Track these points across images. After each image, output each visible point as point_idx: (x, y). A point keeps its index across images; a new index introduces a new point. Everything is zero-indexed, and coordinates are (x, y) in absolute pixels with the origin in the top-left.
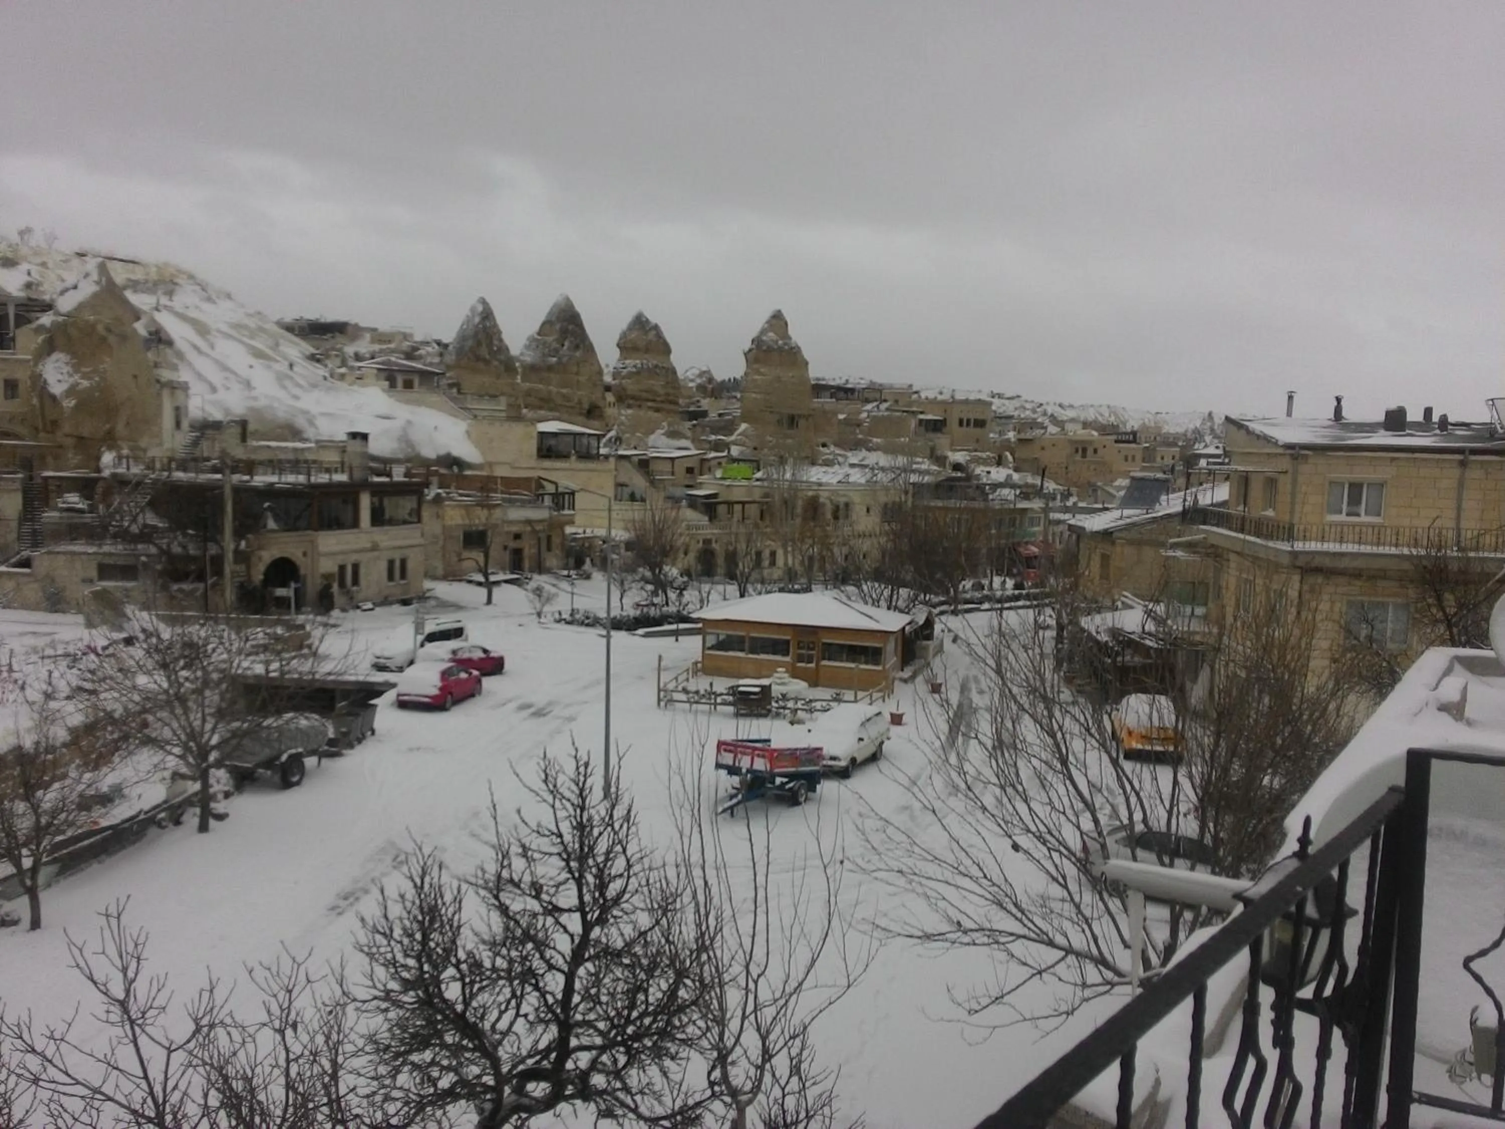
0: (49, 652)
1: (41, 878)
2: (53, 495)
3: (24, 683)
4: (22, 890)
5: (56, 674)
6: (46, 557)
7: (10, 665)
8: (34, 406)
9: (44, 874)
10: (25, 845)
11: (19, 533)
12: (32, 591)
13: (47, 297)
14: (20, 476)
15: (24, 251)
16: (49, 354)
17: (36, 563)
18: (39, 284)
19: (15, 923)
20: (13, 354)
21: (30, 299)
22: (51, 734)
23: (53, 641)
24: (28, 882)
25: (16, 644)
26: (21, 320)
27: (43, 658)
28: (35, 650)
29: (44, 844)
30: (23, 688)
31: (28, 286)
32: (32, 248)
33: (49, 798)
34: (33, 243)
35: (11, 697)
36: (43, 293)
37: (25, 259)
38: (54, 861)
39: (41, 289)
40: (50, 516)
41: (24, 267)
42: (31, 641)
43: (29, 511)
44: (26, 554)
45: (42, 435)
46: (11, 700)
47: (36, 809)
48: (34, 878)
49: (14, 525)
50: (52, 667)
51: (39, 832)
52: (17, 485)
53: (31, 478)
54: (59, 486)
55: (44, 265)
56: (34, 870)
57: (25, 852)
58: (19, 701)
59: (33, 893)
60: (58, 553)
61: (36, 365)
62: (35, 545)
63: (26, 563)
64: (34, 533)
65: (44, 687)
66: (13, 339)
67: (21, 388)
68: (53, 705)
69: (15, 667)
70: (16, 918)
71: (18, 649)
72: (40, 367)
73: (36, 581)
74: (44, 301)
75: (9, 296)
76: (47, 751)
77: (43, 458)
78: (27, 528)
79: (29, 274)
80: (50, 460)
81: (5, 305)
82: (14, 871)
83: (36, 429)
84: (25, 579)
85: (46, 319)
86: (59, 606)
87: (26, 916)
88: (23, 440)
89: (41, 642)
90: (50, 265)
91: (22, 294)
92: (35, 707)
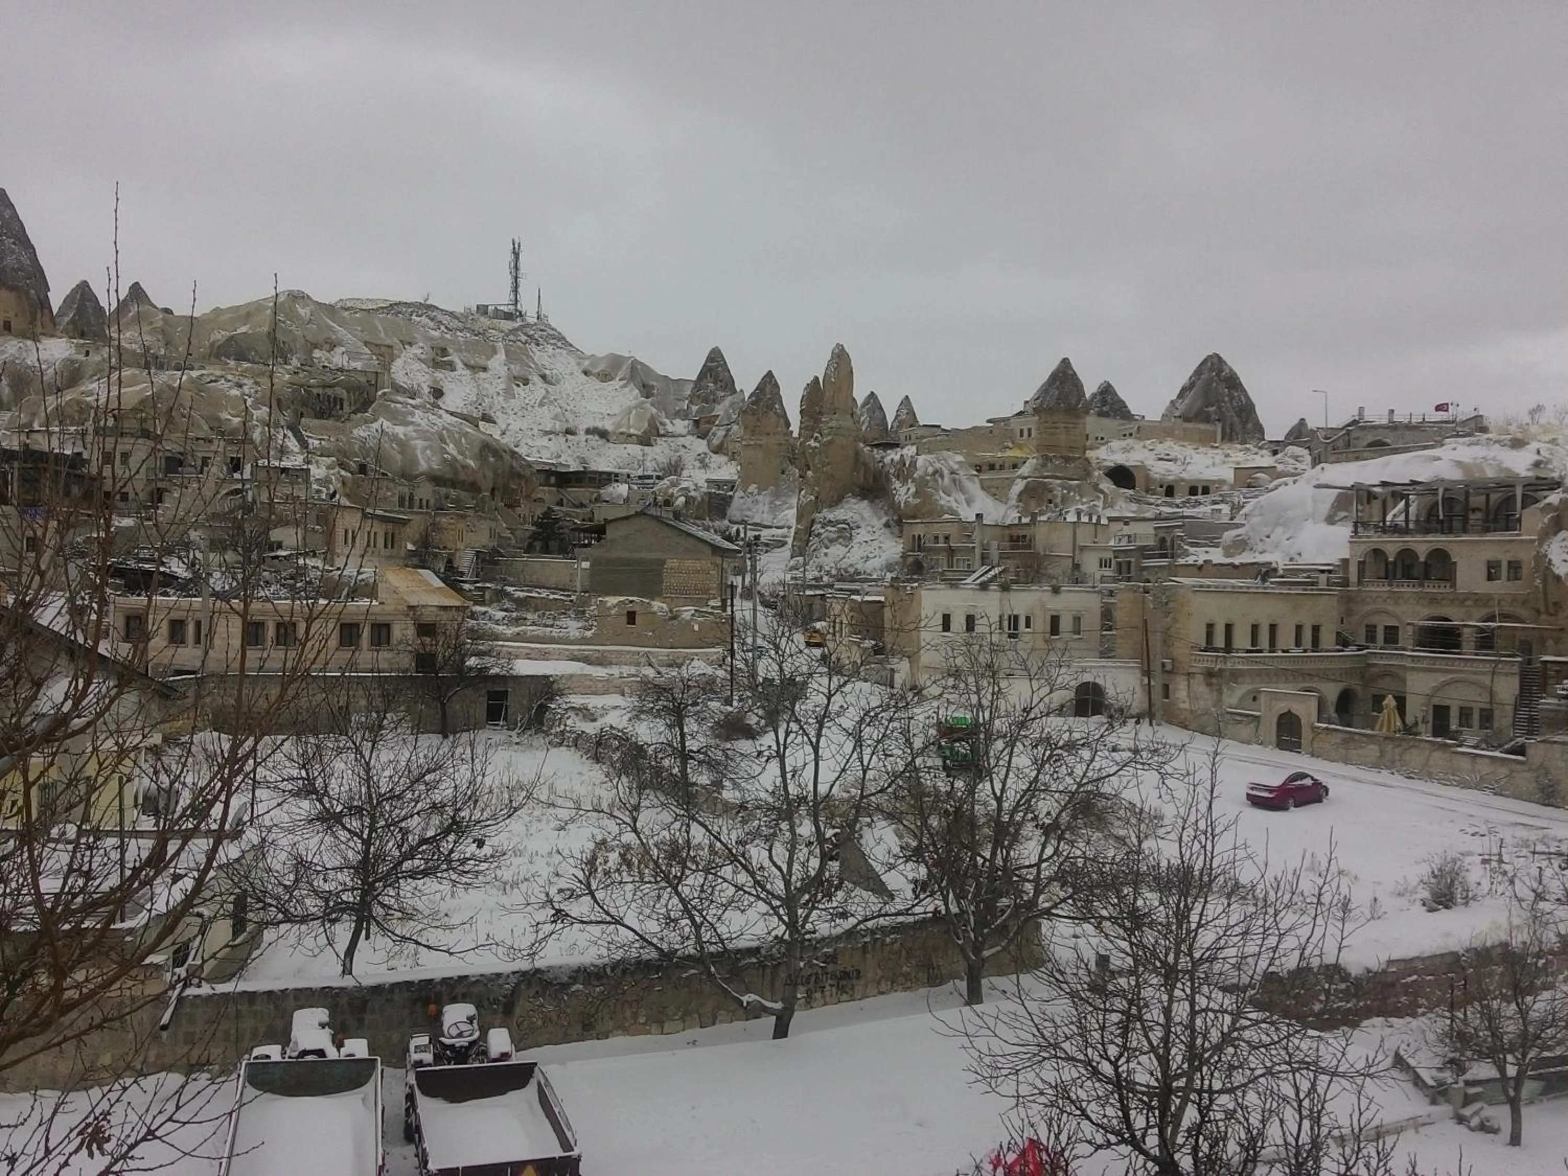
0: (1540, 848)
1: (1525, 1093)
2: (1551, 681)
3: (1515, 875)
4: (1503, 1098)
5: (1548, 873)
6: (1542, 746)
7: (1500, 855)
8: (1537, 587)
9: (1529, 1088)
10: (1511, 1051)
11: (1514, 718)
12: (1525, 780)
13: (1556, 475)
14: (1519, 659)
15: (1533, 429)
16: (1555, 534)
17: (1530, 752)
18: (1548, 462)
19: (1495, 1131)
20: (1517, 535)
21: (1538, 478)
22: (1544, 939)
23: (1544, 836)
24: (1512, 1093)
25: (1507, 834)
26: (1528, 501)
27: (1534, 853)
28: (1525, 844)
29: (1530, 1056)
30: (1512, 882)
31: (1537, 464)
32: (1542, 426)
33: (1540, 1005)
34: (1543, 421)
35: (1500, 889)
36: (1553, 471)
37: (1534, 438)
38: (1539, 1077)
39: (1550, 466)
40: (1548, 702)
41: (1534, 445)
42: (1521, 833)
43: (1526, 695)
44: (1520, 740)
45: (1543, 617)
46: (1500, 891)
47: (1523, 1013)
48: (1517, 1089)
49: (1510, 709)
50: (1544, 864)
51: (1525, 1041)
52: (1516, 669)
53: (1529, 662)
54: (1558, 672)
55: (1553, 441)
56: (1518, 1081)
57: (1510, 1058)
58: (1507, 894)
59: (1515, 1105)
60: (1555, 742)
61: (1540, 545)
62: (1530, 733)
63: (1520, 750)
64: (1531, 720)
65: (1535, 885)
66: (1519, 520)
67: (1525, 571)
68: (1542, 905)
69: (1506, 858)
70: (1496, 1127)
71: (1509, 840)
72: (1546, 547)
73: (1529, 770)
74: (1553, 478)
75: (1517, 476)
76: (1538, 956)
77: (1543, 641)
78: (1523, 713)
79: (1538, 452)
80: (1550, 643)
81: (1513, 486)
82: (1498, 1076)
83: (1538, 611)
84: (1519, 767)
85: (1554, 498)
86: (1552, 800)
87: (1506, 1127)
88: (1524, 622)
89: (1533, 836)
90: (1560, 441)
91: (1530, 474)
92: (1524, 904)
